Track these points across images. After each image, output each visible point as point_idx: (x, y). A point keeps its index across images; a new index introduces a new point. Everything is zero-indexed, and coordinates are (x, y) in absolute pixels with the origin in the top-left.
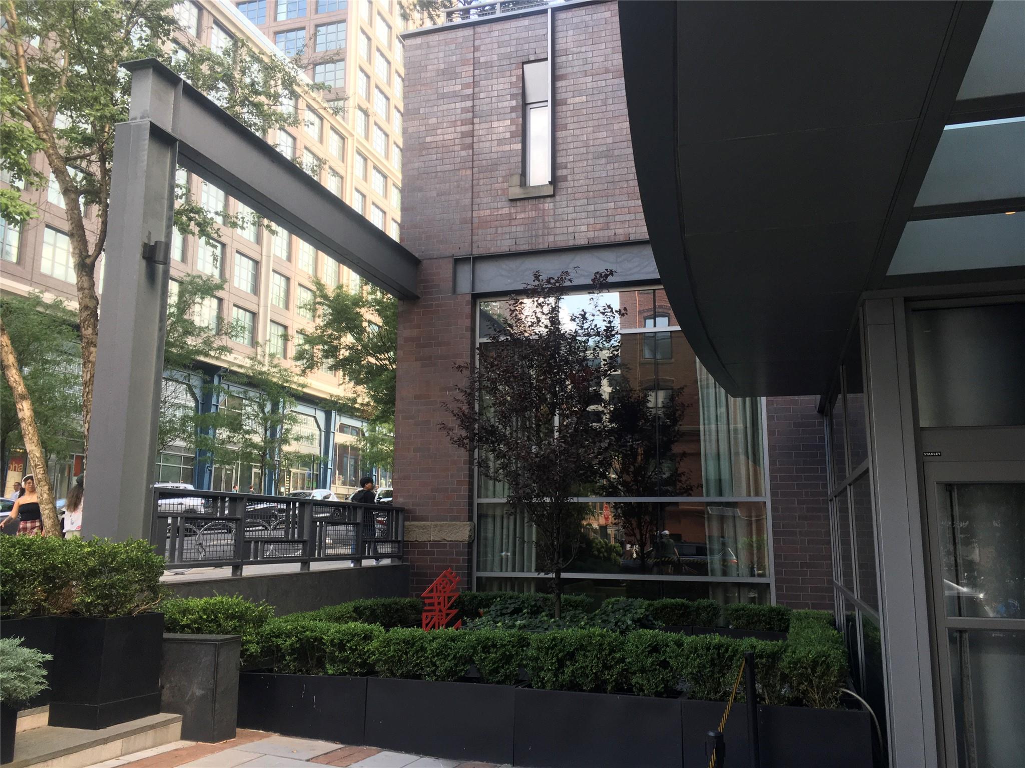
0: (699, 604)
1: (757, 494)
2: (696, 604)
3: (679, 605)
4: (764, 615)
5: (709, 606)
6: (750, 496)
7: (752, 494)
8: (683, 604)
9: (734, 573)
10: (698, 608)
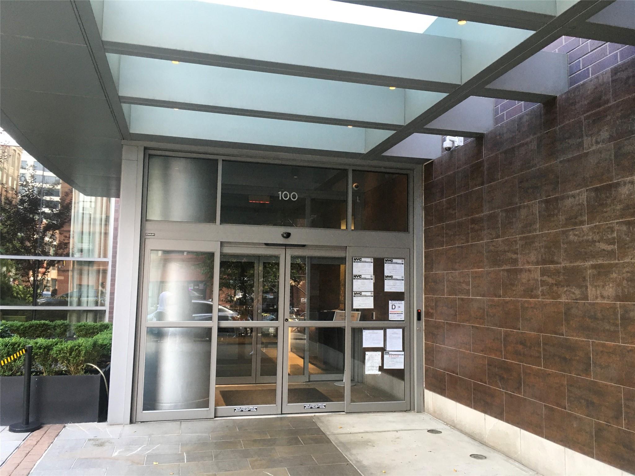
0: (56, 324)
1: (105, 256)
2: (54, 323)
3: (41, 325)
4: (97, 329)
5: (62, 325)
6: (100, 257)
7: (102, 256)
8: (44, 324)
9: (85, 304)
10: (55, 326)
